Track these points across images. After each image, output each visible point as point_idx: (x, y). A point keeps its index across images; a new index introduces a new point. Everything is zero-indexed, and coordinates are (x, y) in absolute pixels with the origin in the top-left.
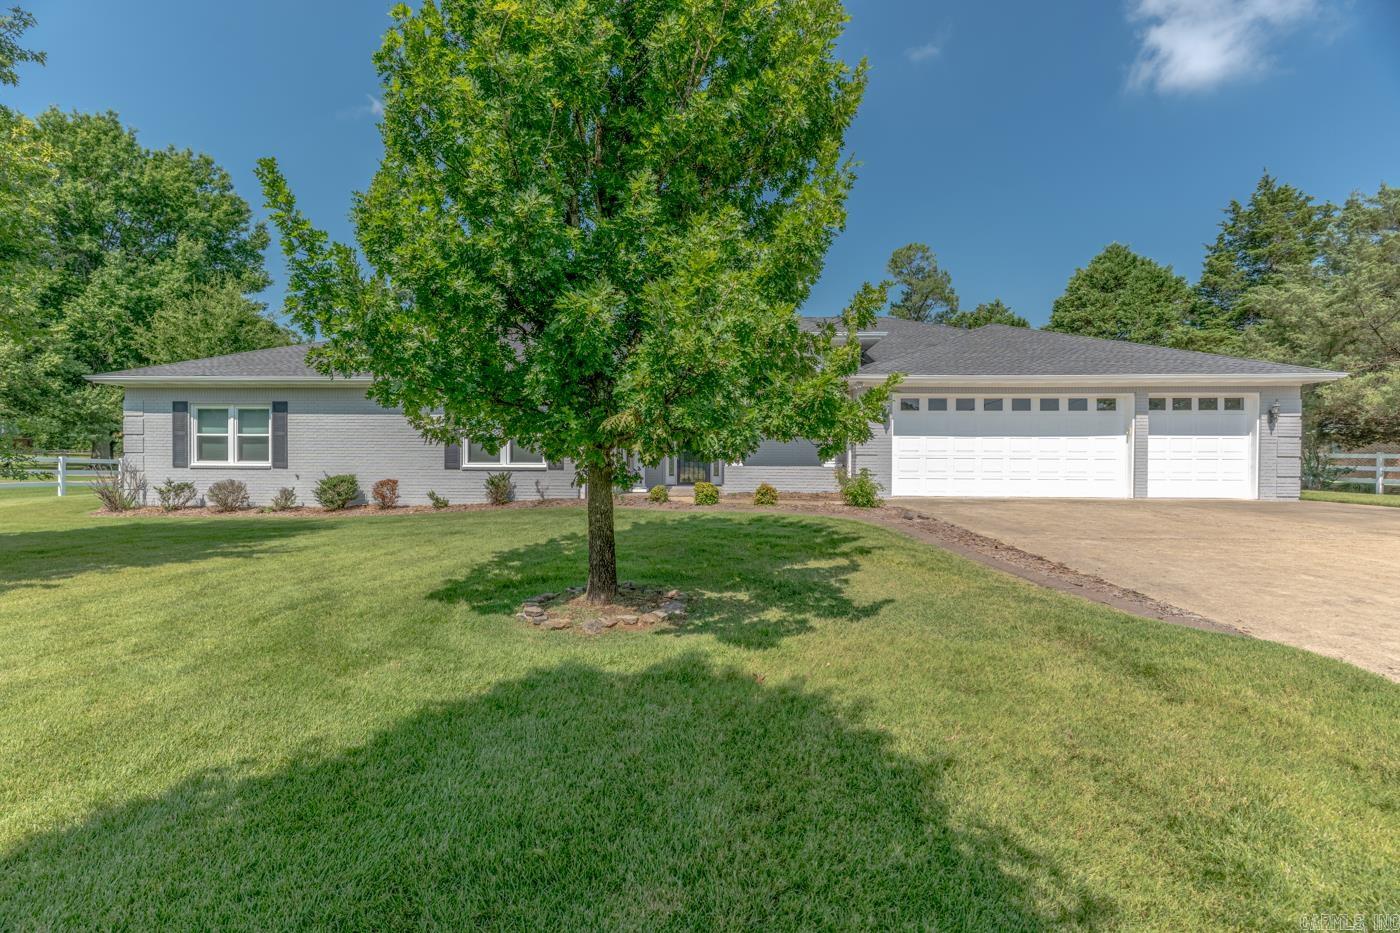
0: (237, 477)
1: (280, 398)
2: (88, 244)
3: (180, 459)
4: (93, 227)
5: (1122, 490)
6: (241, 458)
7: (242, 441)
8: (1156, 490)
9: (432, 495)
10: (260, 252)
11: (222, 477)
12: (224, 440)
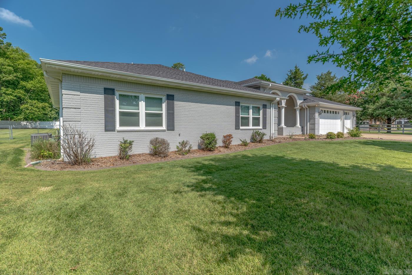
1: (171, 92)
6: (147, 125)
7: (147, 115)
12: (137, 115)
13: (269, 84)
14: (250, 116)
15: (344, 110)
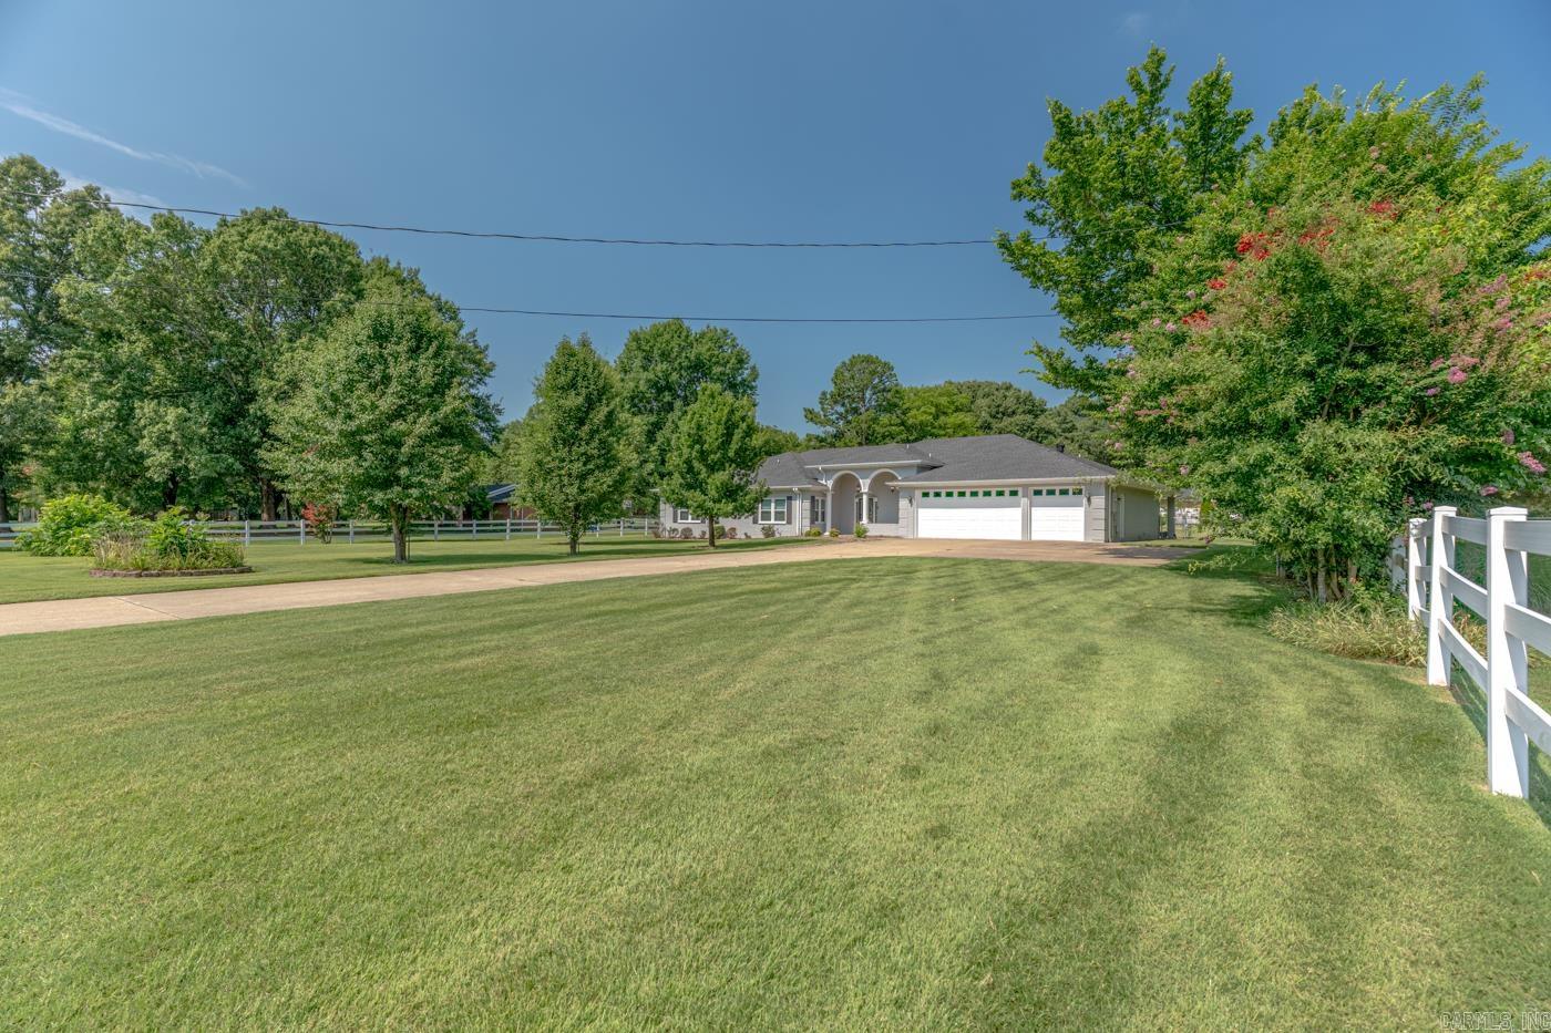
0: (690, 526)
2: (667, 397)
3: (675, 521)
4: (669, 387)
5: (1017, 536)
8: (1036, 536)
9: (746, 534)
10: (753, 384)
11: (686, 526)
13: (819, 468)
14: (773, 510)
15: (1025, 486)
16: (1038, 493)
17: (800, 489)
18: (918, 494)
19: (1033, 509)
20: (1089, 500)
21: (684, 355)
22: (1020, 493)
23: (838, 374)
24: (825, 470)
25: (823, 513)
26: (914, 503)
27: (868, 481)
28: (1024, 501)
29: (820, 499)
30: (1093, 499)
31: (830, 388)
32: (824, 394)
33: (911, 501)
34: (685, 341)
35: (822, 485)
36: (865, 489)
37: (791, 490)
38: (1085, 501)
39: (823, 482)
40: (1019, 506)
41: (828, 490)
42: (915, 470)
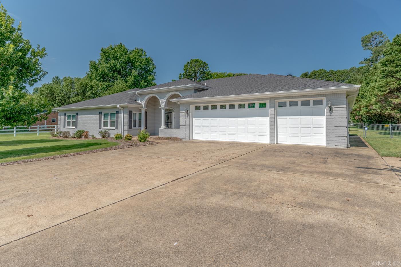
0: (70, 130)
5: (266, 141)
8: (281, 142)
9: (93, 135)
13: (135, 92)
14: (109, 120)
15: (272, 99)
16: (282, 105)
17: (121, 106)
18: (192, 107)
19: (278, 117)
20: (331, 109)
21: (122, 57)
22: (268, 105)
23: (186, 66)
24: (140, 95)
25: (140, 122)
26: (190, 114)
27: (164, 100)
28: (271, 111)
29: (138, 113)
30: (335, 108)
31: (183, 72)
32: (181, 74)
33: (187, 113)
34: (123, 52)
35: (139, 104)
36: (162, 106)
37: (116, 108)
38: (326, 110)
39: (139, 102)
40: (266, 115)
41: (142, 107)
42: (193, 91)
